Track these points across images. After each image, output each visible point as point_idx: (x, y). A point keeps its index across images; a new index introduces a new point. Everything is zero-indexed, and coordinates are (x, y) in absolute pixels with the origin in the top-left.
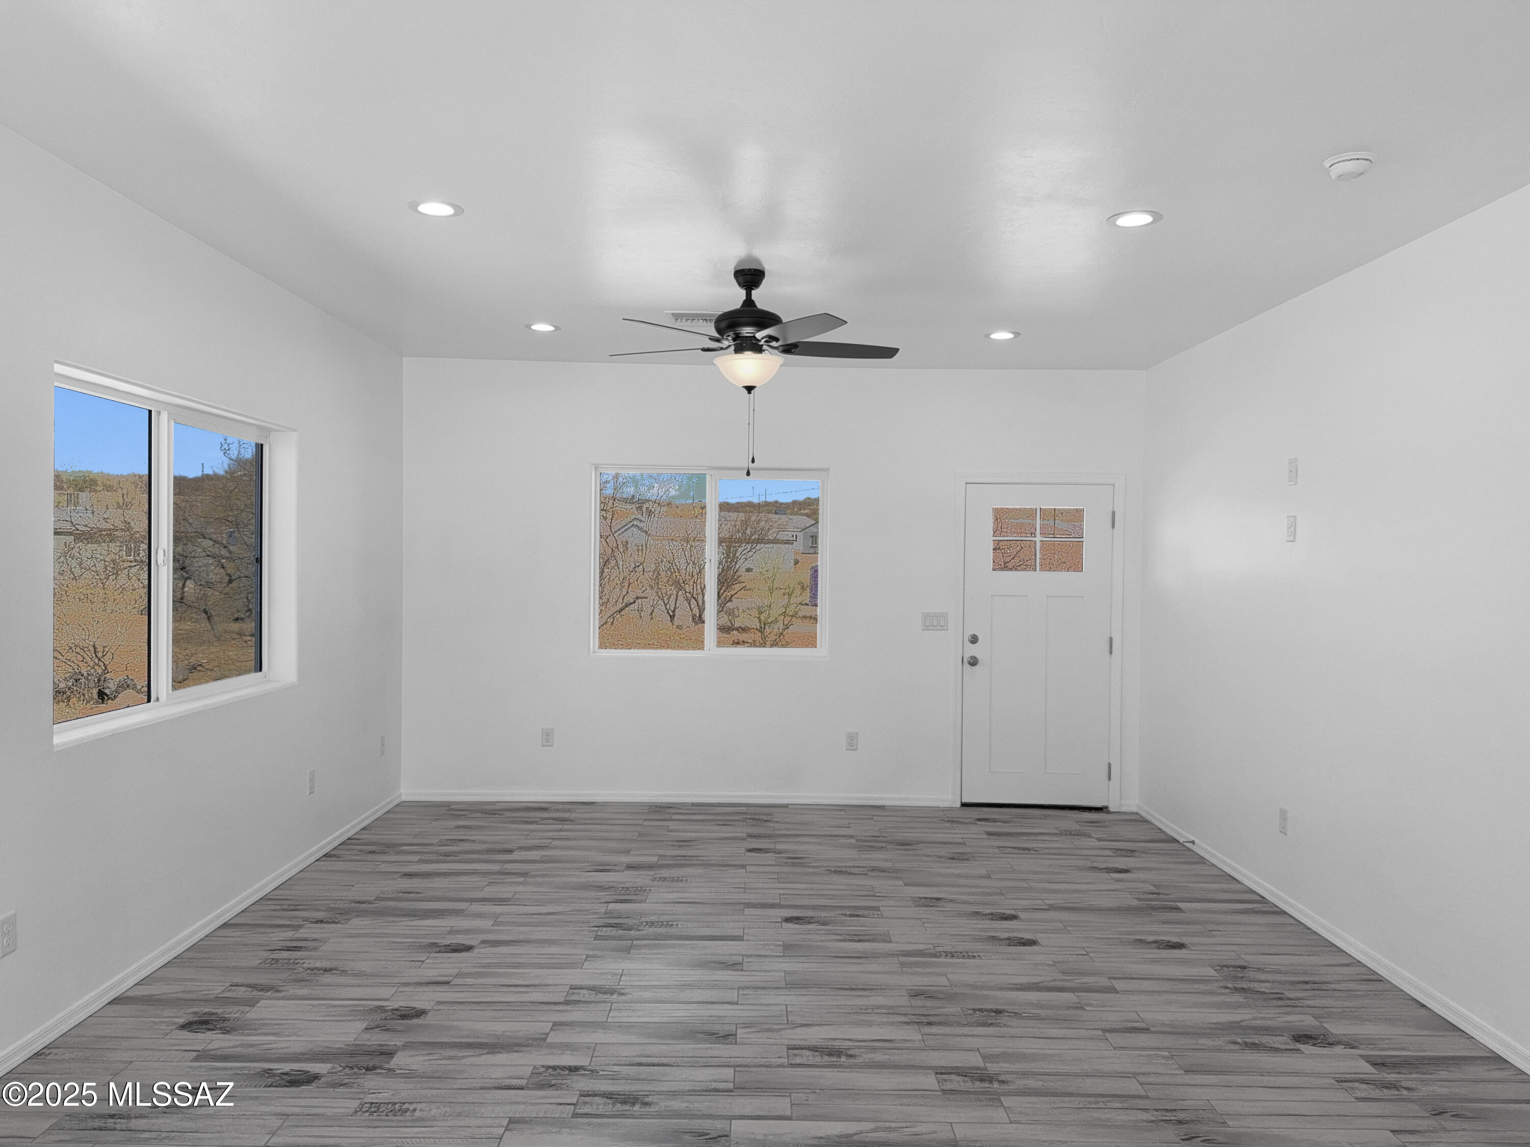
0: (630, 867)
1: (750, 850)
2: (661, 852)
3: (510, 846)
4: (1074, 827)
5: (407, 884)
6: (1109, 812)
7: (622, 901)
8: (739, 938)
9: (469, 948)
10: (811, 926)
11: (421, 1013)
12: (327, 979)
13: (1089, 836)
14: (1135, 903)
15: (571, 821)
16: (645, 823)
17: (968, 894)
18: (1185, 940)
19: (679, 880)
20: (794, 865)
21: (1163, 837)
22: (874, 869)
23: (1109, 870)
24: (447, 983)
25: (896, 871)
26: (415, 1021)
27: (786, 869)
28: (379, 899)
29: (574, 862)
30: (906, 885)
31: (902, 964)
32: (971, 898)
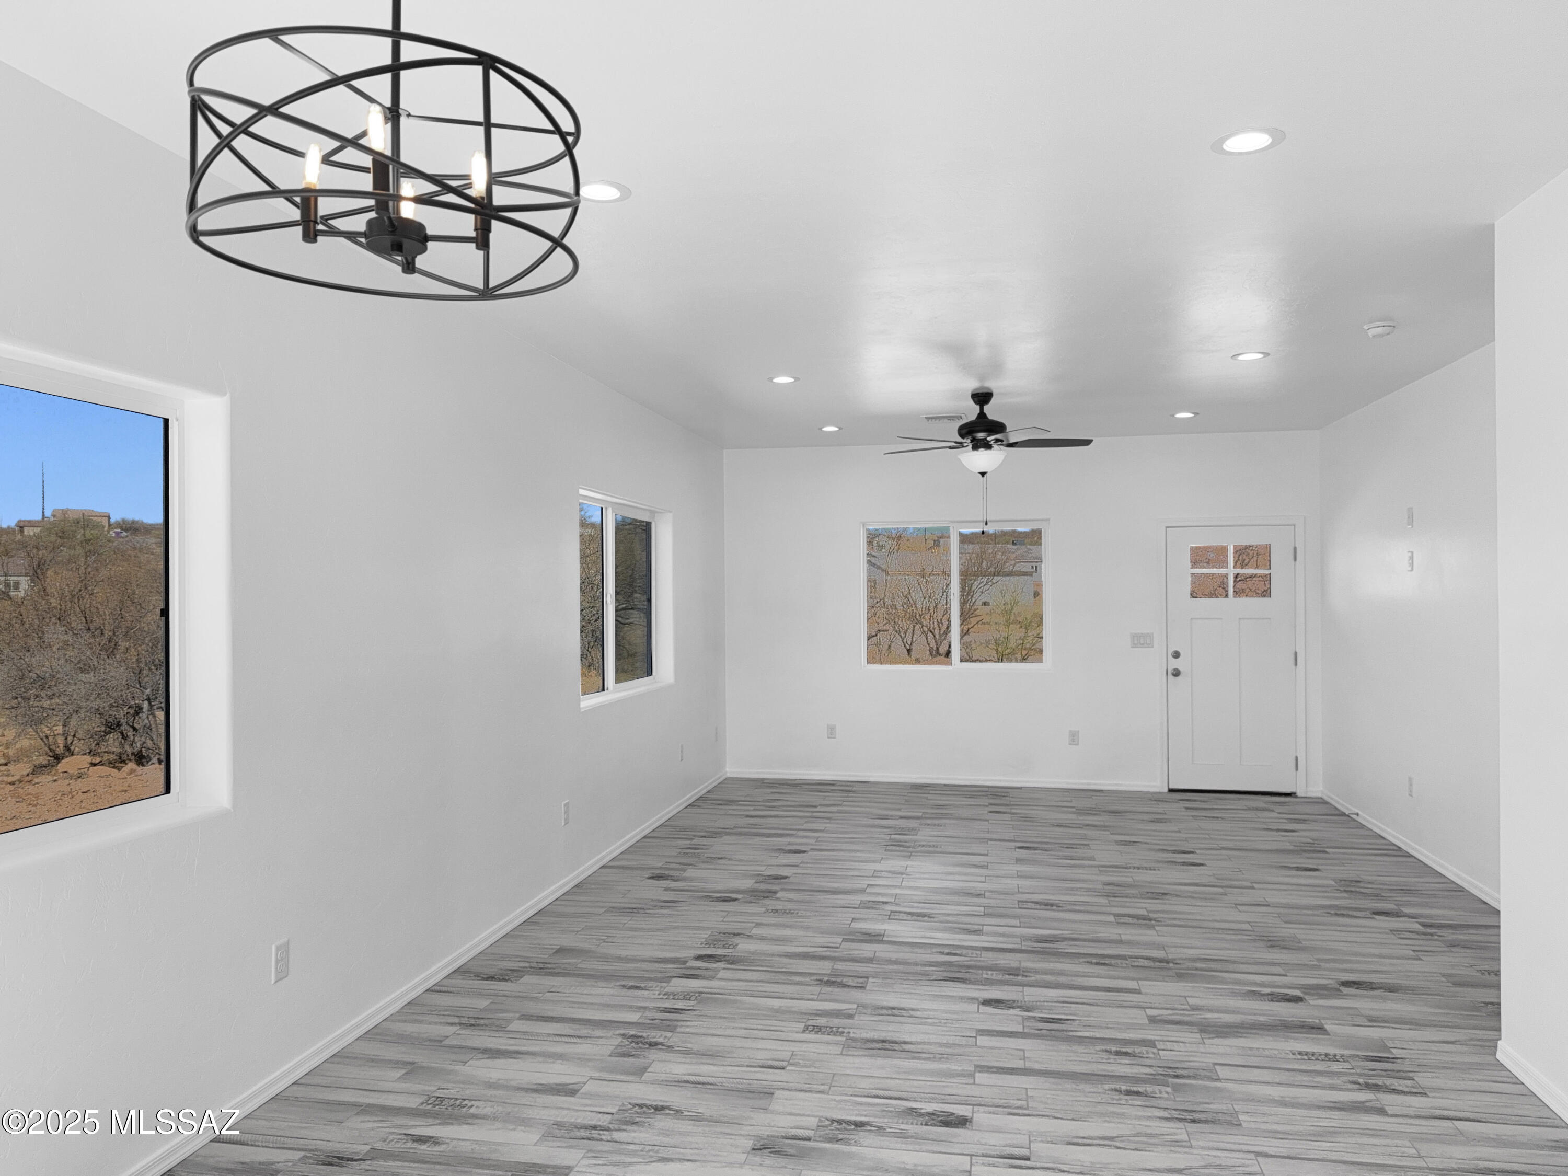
0: (901, 817)
1: (991, 812)
2: (925, 811)
3: (814, 804)
4: (1262, 805)
5: (751, 821)
6: (1296, 797)
7: (900, 834)
8: (987, 855)
9: (804, 852)
10: (1036, 852)
11: (786, 877)
12: (721, 862)
13: (1273, 811)
14: (1292, 848)
15: (854, 792)
16: (910, 795)
17: (1160, 840)
18: (1320, 867)
19: (939, 825)
20: (1025, 821)
21: (1337, 812)
22: (1088, 825)
23: (1278, 830)
24: (797, 866)
25: (1105, 826)
26: (782, 880)
27: (1019, 823)
28: (735, 827)
29: (861, 813)
30: (1112, 834)
31: (1101, 871)
32: (1160, 842)
